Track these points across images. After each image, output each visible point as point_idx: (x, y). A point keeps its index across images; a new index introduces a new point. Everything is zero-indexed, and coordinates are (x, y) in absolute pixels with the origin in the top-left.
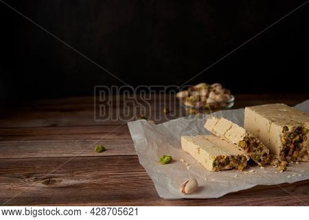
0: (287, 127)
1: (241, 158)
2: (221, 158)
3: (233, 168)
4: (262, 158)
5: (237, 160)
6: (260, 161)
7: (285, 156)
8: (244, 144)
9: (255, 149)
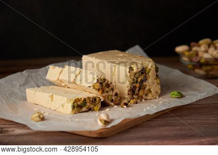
0: (131, 67)
1: (95, 99)
2: (79, 100)
3: (90, 110)
4: (114, 98)
5: (92, 101)
6: (112, 101)
7: (133, 95)
8: (98, 86)
9: (107, 89)
